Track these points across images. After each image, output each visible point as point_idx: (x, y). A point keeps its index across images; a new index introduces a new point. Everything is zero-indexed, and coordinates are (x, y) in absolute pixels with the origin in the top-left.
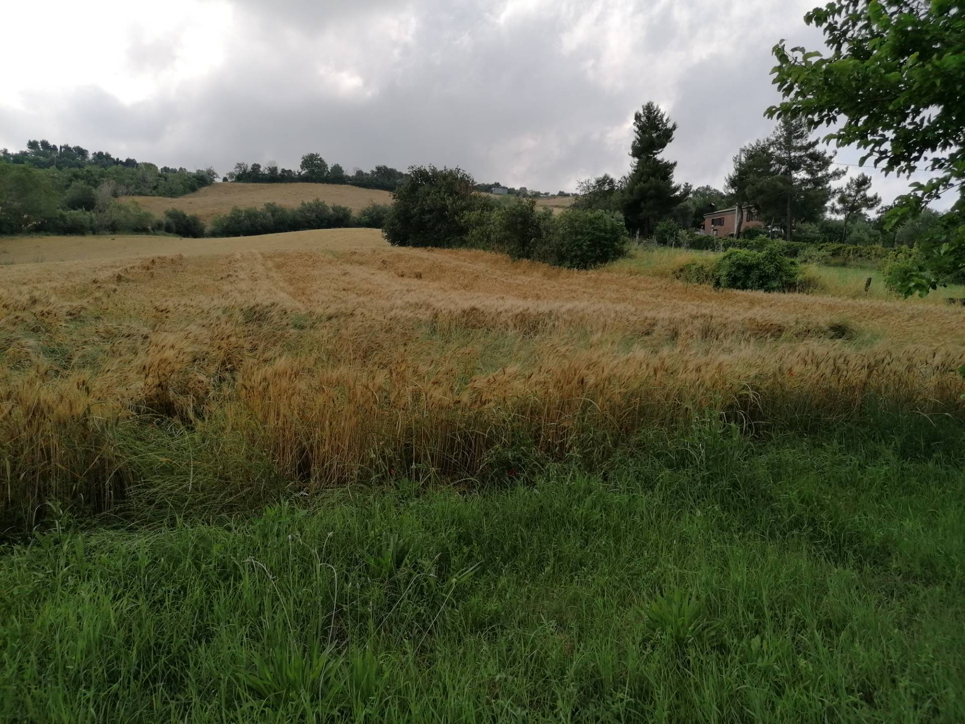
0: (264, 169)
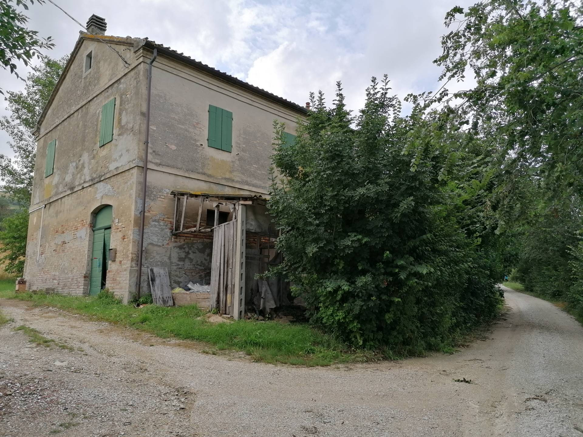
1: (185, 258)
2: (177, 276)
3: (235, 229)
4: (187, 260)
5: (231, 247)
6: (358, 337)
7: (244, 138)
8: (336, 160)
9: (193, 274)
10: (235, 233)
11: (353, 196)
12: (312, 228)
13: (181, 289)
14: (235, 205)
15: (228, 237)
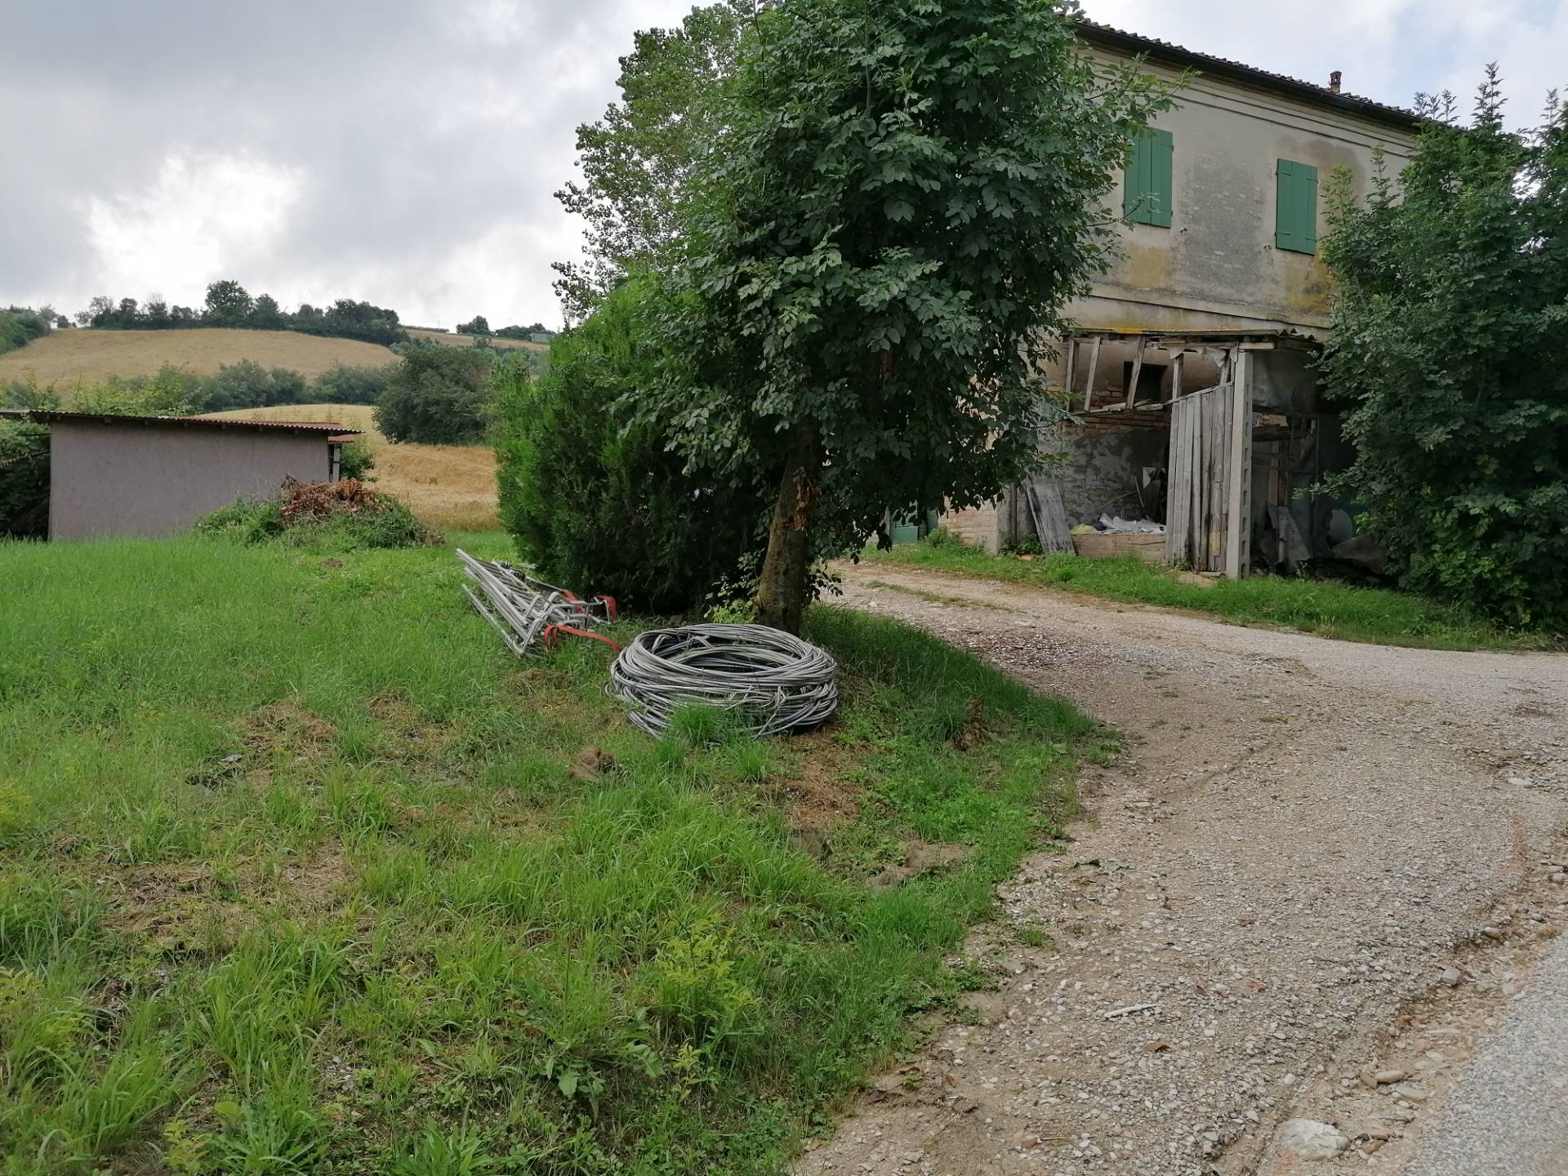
0: (142, 307)
1: (1087, 467)
2: (1074, 502)
3: (1228, 402)
4: (1089, 470)
5: (1219, 440)
6: (1520, 610)
7: (1195, 190)
8: (1495, 249)
9: (1103, 498)
10: (1228, 411)
11: (1531, 325)
12: (1437, 394)
13: (1088, 527)
14: (1228, 352)
15: (1211, 420)
